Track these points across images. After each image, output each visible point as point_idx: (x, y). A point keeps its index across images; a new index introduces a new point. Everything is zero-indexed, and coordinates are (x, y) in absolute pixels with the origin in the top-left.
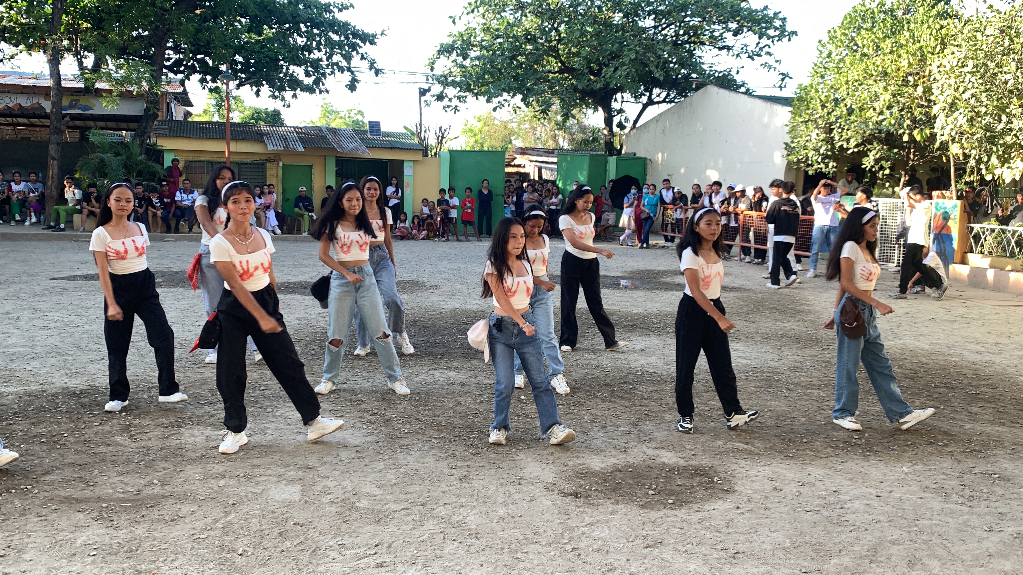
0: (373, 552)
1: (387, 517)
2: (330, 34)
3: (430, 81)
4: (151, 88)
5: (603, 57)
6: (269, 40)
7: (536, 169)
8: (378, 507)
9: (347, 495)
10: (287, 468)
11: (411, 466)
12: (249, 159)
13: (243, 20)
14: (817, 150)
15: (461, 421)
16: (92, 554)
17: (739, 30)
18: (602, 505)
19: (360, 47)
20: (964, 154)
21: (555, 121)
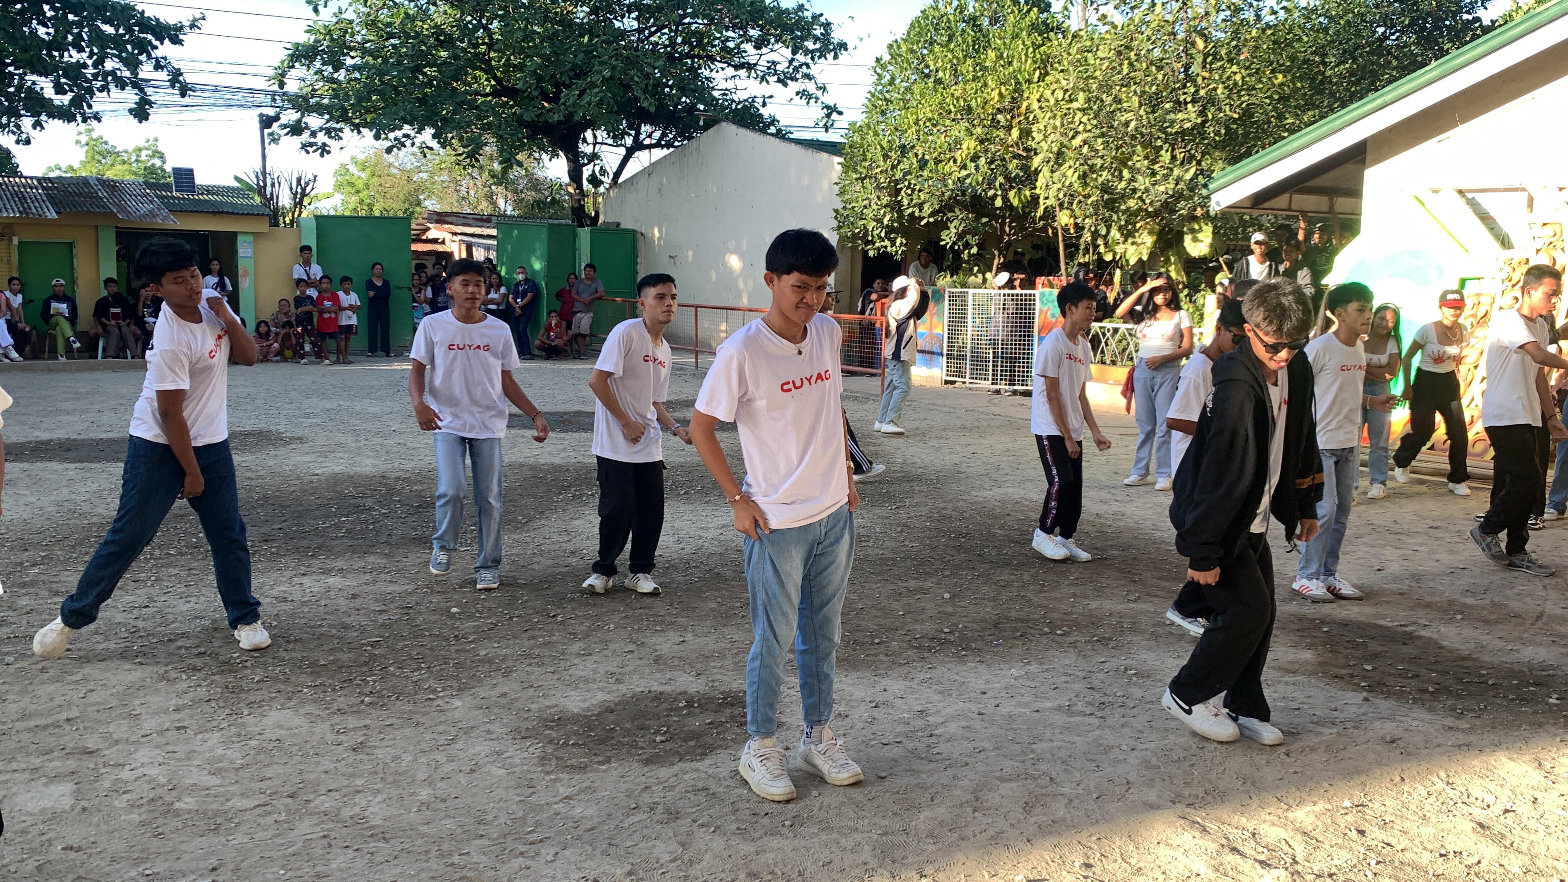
1: (230, 820)
3: (279, 103)
5: (562, 74)
7: (463, 247)
8: (214, 806)
9: (159, 791)
10: (47, 757)
11: (269, 735)
14: (879, 221)
15: (351, 655)
17: (764, 40)
19: (156, 48)
20: (1076, 225)
21: (490, 171)
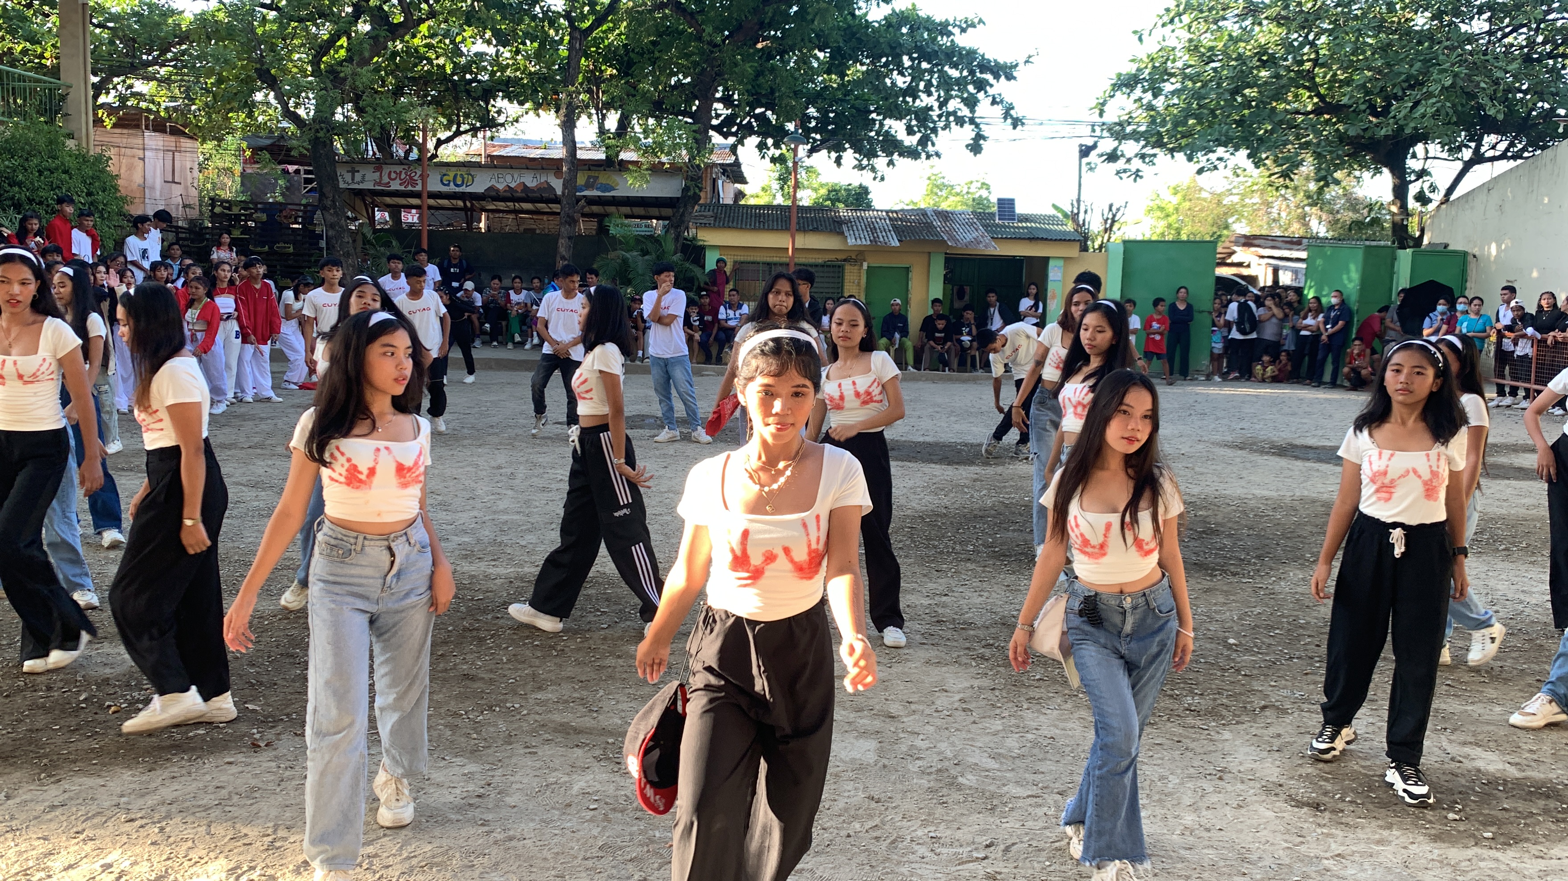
0: (981, 855)
1: (1005, 804)
2: (946, 68)
3: (1098, 133)
4: (692, 158)
5: (1394, 86)
6: (857, 83)
7: (1270, 270)
8: (992, 788)
9: (946, 764)
10: (859, 714)
11: (1044, 732)
12: (819, 259)
13: (821, 55)
16: (592, 807)
18: (1363, 828)
19: (991, 86)
21: (1305, 191)
